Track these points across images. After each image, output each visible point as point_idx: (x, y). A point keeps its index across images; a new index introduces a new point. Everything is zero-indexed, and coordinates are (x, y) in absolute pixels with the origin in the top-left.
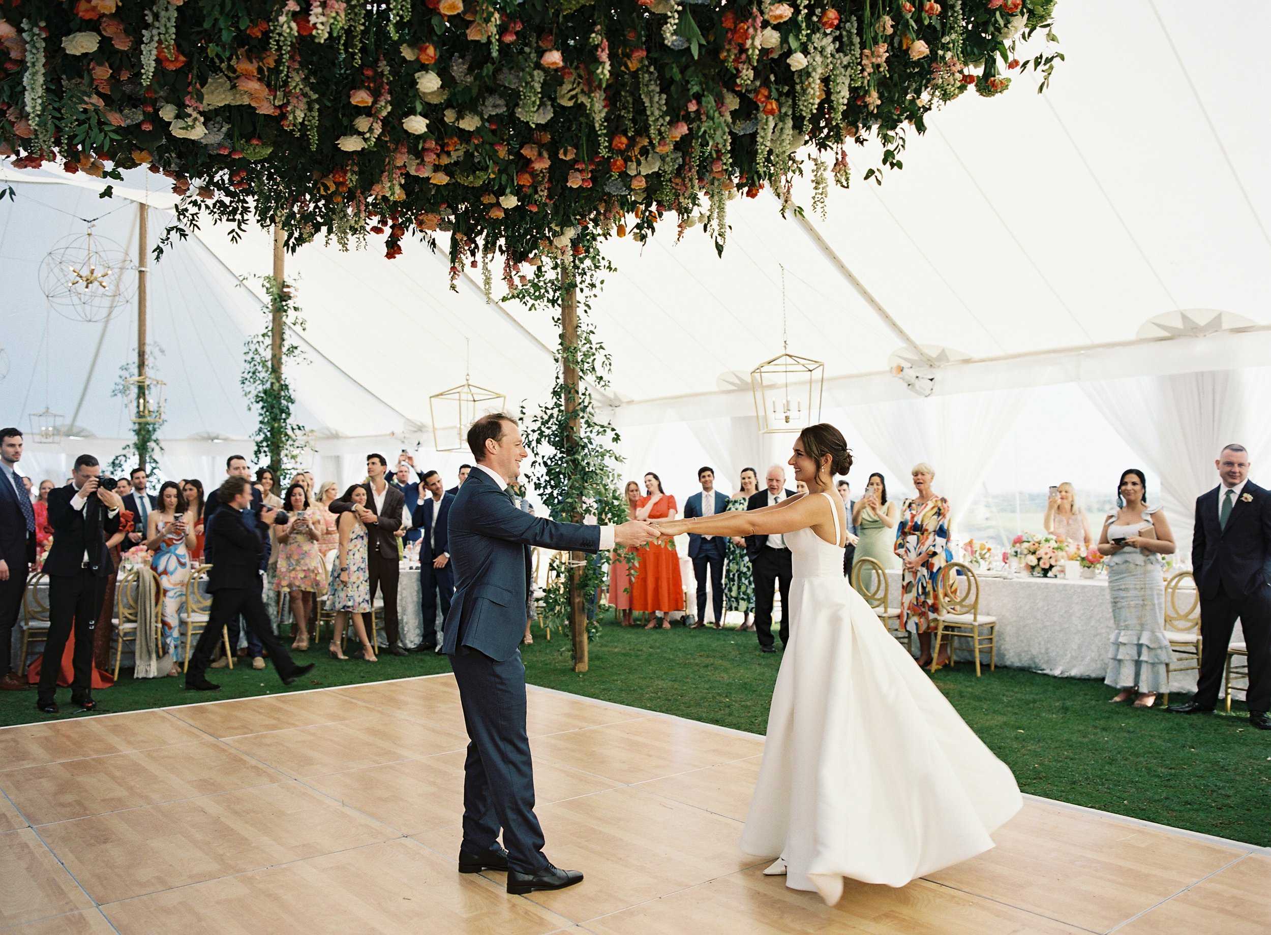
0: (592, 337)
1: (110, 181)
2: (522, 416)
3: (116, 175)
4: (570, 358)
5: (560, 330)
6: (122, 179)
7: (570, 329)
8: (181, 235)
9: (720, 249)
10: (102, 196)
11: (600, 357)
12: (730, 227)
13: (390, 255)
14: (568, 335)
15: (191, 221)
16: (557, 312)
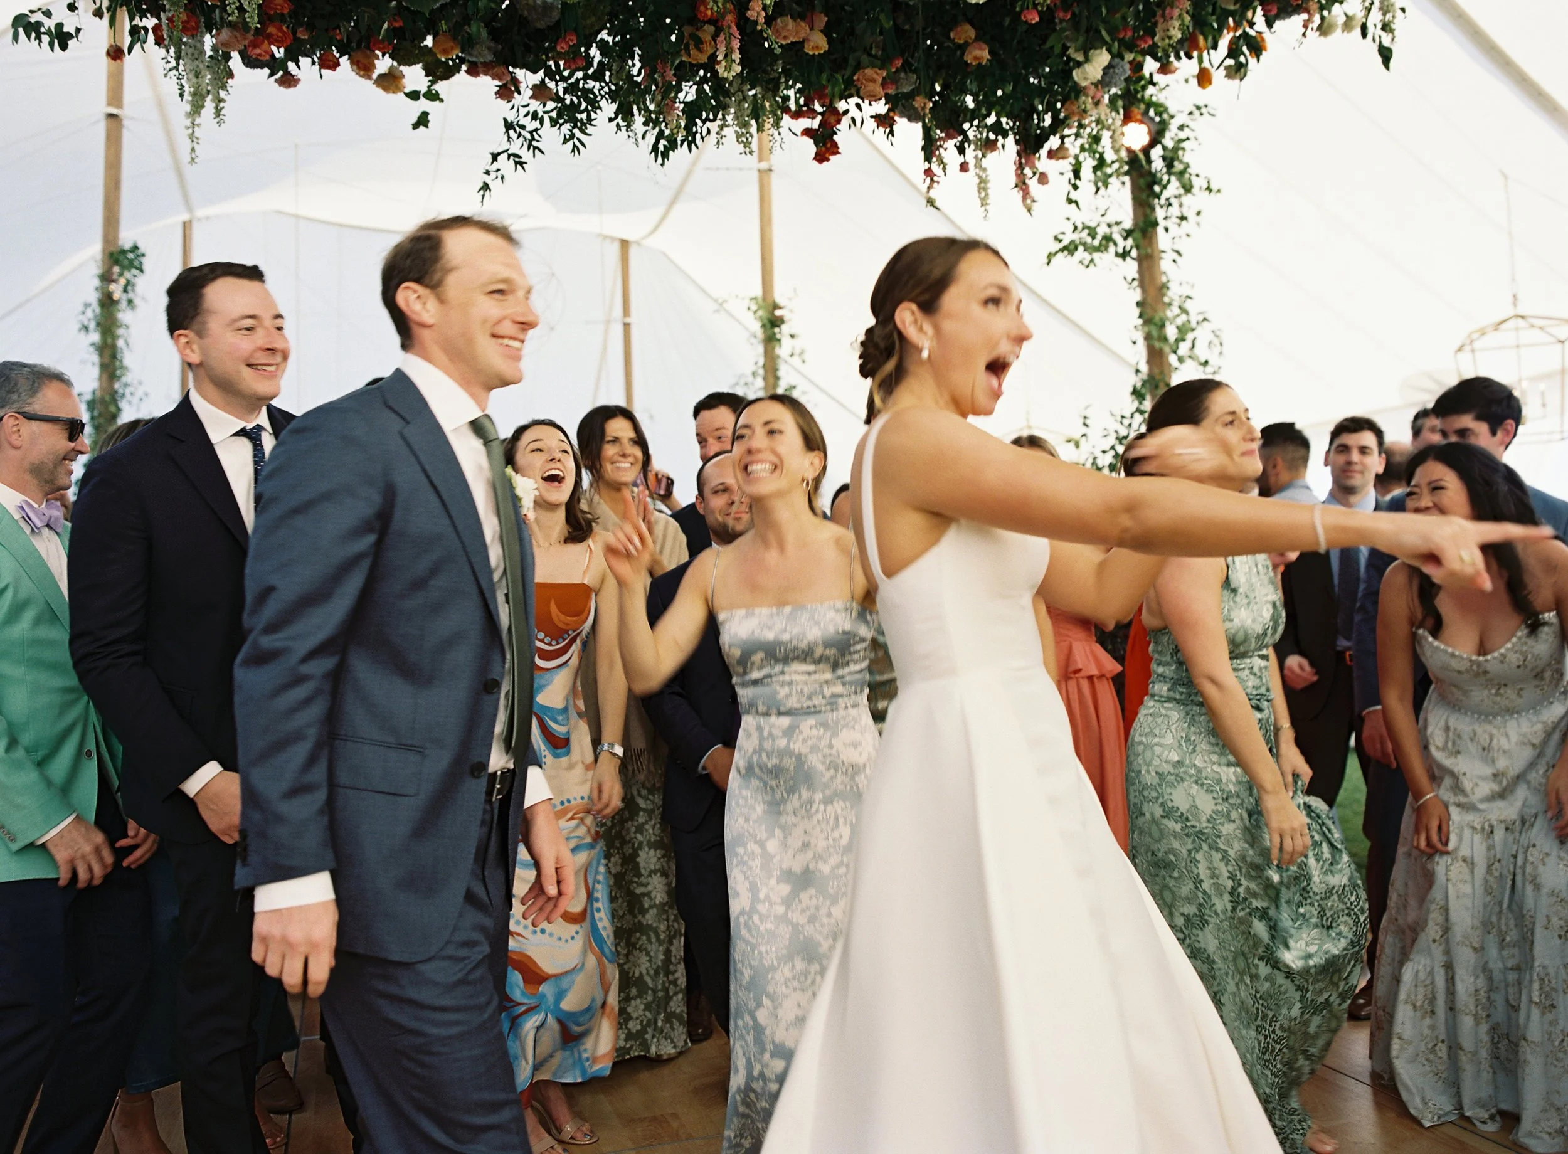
0: (1188, 305)
1: (424, 104)
2: (1084, 430)
3: (433, 96)
4: (1155, 333)
5: (1137, 295)
6: (442, 101)
7: (1152, 292)
8: (516, 163)
9: (1385, 54)
10: (416, 126)
11: (1202, 335)
12: (1403, 10)
13: (821, 158)
14: (1149, 300)
15: (530, 141)
16: (1131, 267)
